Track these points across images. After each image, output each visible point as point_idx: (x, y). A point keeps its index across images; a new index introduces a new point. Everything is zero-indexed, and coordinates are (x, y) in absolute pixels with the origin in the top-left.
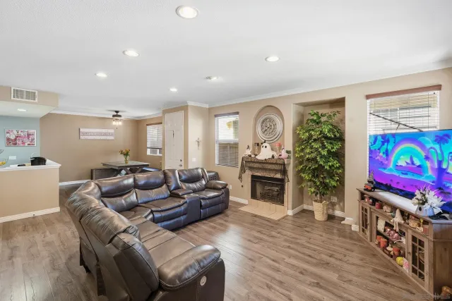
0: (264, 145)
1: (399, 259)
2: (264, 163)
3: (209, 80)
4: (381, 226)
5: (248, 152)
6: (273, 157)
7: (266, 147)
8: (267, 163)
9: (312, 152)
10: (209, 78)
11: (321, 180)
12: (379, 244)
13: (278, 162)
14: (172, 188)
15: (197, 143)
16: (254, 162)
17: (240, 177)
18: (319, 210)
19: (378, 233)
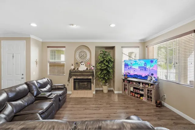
0: (82, 63)
1: (141, 98)
2: (83, 72)
3: (71, 26)
4: (132, 89)
5: (73, 67)
6: (87, 69)
7: (83, 64)
8: (85, 72)
9: (105, 66)
10: (72, 25)
11: (108, 77)
12: (132, 95)
13: (90, 71)
14: (35, 95)
15: (36, 62)
16: (77, 72)
17: (69, 81)
18: (105, 89)
19: (131, 92)
